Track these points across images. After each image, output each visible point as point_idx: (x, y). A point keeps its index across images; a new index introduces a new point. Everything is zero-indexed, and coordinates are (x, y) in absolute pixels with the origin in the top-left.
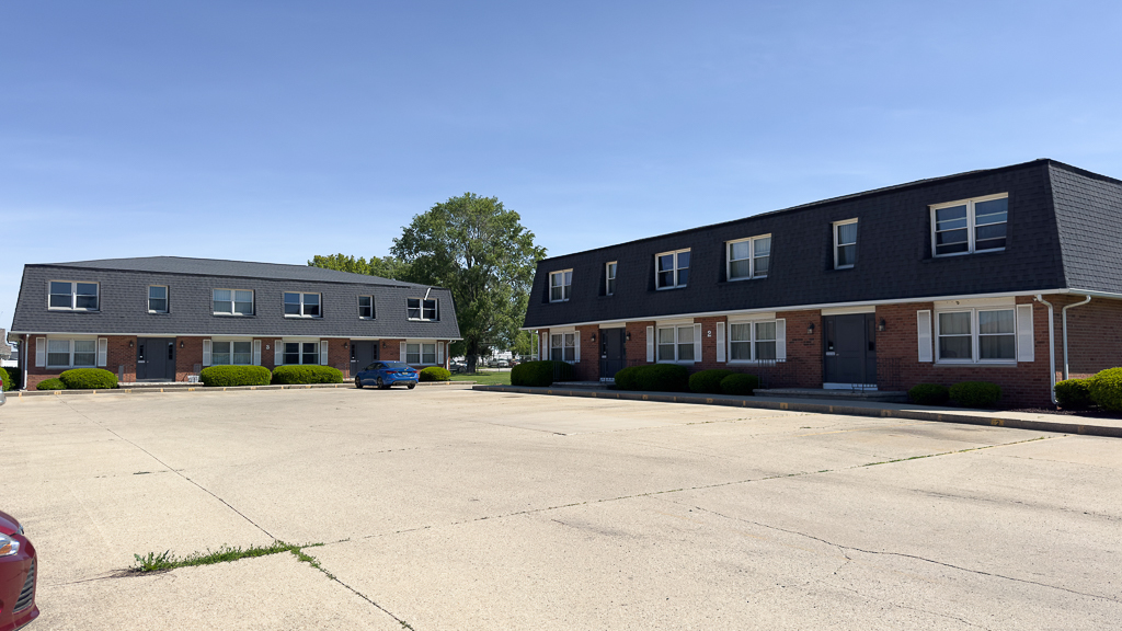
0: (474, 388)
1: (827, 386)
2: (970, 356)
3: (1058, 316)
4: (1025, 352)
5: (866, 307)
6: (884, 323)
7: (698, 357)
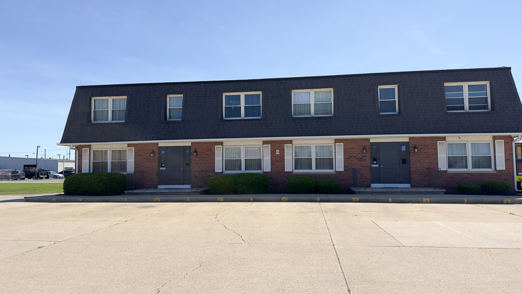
1: (373, 185)
4: (501, 165)
5: (403, 138)
7: (267, 167)
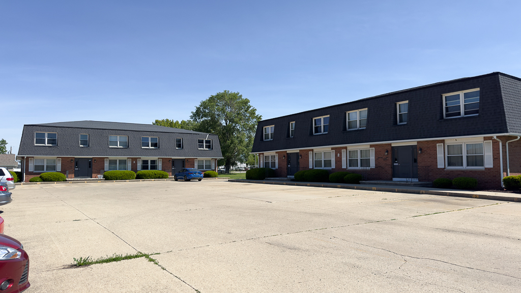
0: (229, 181)
1: (394, 179)
2: (462, 165)
3: (504, 146)
4: (489, 163)
5: (413, 142)
6: (421, 150)
7: (333, 166)
